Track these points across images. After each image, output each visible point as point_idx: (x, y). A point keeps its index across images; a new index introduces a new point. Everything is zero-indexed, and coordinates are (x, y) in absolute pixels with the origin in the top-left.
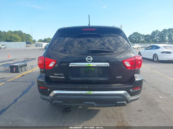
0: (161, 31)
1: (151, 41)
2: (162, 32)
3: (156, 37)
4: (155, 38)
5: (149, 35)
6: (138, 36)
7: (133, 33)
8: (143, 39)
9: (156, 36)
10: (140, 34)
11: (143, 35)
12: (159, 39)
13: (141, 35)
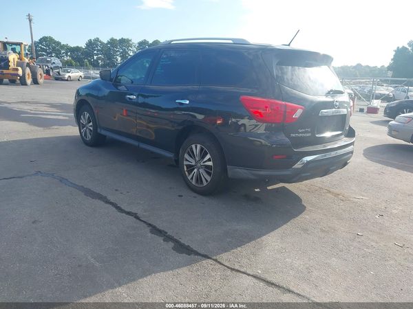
0: (106, 42)
1: (88, 63)
2: (107, 44)
3: (97, 55)
4: (95, 57)
5: (81, 47)
6: (54, 48)
7: (41, 39)
8: (67, 55)
9: (95, 52)
10: (59, 43)
11: (67, 46)
12: (102, 60)
13: (63, 47)
